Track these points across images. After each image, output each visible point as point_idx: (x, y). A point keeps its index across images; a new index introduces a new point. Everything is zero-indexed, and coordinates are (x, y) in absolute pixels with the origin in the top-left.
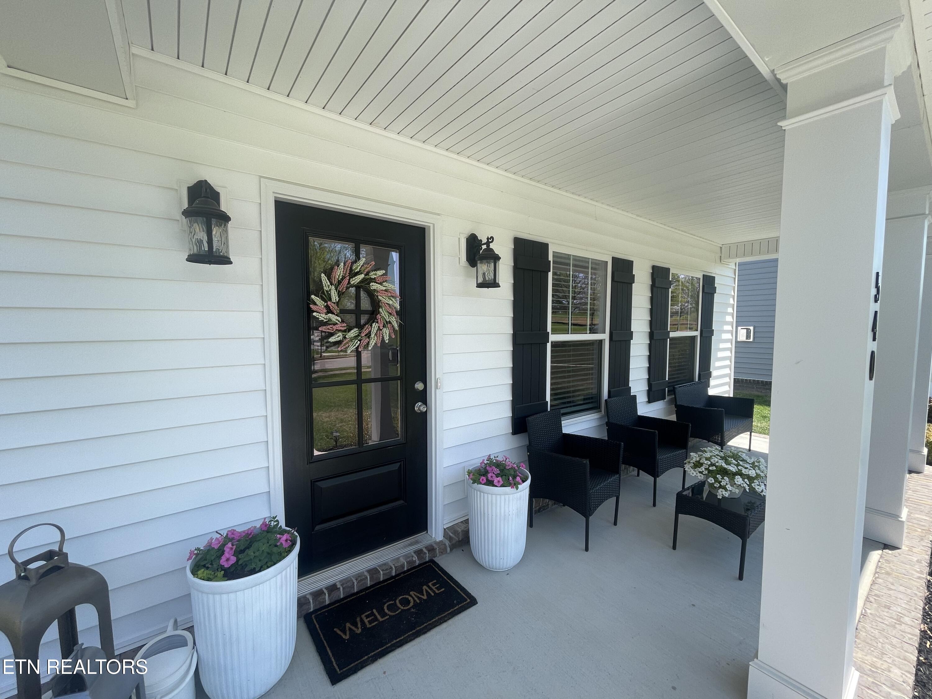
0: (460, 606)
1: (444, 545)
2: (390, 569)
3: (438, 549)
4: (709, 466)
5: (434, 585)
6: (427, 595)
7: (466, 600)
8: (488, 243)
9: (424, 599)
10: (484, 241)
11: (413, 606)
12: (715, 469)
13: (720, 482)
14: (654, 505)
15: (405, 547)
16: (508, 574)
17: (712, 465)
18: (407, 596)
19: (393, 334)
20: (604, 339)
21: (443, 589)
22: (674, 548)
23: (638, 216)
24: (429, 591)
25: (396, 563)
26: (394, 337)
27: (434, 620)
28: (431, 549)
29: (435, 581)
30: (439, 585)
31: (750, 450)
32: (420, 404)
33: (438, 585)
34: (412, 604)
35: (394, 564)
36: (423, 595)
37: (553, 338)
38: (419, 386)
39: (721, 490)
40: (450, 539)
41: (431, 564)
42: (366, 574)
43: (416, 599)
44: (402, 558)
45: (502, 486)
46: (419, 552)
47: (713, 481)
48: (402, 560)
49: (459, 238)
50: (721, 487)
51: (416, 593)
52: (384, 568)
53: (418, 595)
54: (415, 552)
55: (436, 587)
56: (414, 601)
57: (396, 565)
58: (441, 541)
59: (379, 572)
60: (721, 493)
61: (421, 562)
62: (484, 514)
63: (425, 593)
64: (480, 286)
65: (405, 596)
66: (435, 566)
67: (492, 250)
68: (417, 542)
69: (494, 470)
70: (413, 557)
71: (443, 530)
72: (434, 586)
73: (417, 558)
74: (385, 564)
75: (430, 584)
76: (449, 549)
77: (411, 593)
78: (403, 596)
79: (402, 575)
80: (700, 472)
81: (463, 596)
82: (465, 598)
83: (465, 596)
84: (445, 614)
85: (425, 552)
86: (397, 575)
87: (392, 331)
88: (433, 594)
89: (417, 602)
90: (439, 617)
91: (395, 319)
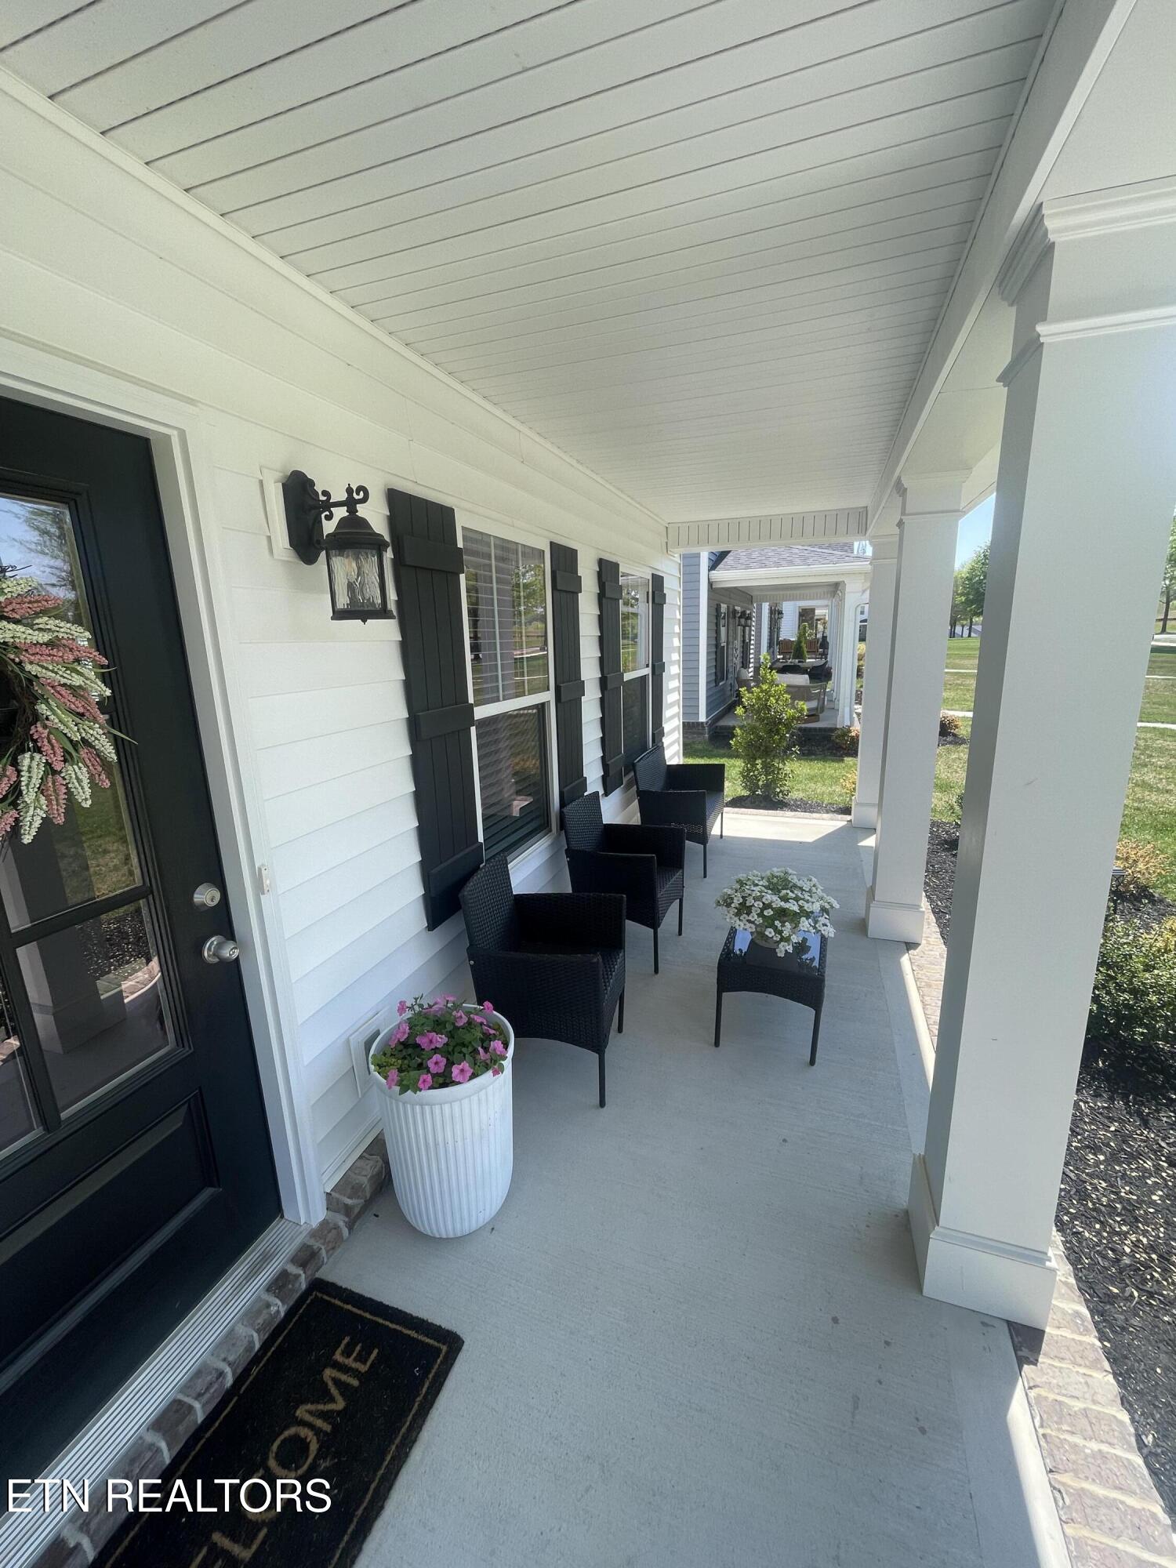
0: (431, 1376)
1: (333, 1231)
2: (217, 1379)
3: (323, 1247)
4: (762, 910)
5: (347, 1353)
6: (342, 1394)
7: (439, 1350)
8: (351, 503)
9: (339, 1413)
10: (339, 495)
11: (319, 1450)
12: (772, 913)
13: (780, 932)
14: (656, 971)
15: (239, 1288)
16: (493, 1229)
17: (767, 906)
18: (292, 1431)
19: (103, 776)
20: (549, 701)
21: (376, 1351)
22: (717, 1044)
23: (578, 461)
24: (344, 1377)
25: (229, 1351)
26: (107, 784)
27: (388, 1458)
28: (306, 1257)
29: (347, 1339)
30: (360, 1345)
31: (721, 836)
32: (215, 940)
33: (358, 1348)
34: (314, 1447)
35: (224, 1360)
36: (332, 1400)
37: (481, 713)
38: (206, 896)
39: (783, 943)
40: (347, 1210)
41: (319, 1295)
42: (150, 1438)
43: (319, 1423)
44: (240, 1325)
45: (474, 1076)
46: (279, 1284)
47: (773, 934)
48: (242, 1331)
49: (261, 482)
50: (782, 939)
51: (312, 1403)
52: (200, 1385)
53: (321, 1407)
54: (268, 1290)
55: (354, 1355)
56: (317, 1431)
57: (231, 1358)
58: (324, 1223)
59: (191, 1408)
60: (783, 949)
61: (291, 1303)
62: (436, 1145)
63: (334, 1391)
64: (339, 615)
65: (287, 1434)
66: (328, 1295)
67: (364, 523)
68: (266, 1258)
69: (434, 1041)
70: (268, 1306)
71: (324, 1196)
72: (348, 1356)
73: (280, 1303)
74: (198, 1374)
75: (338, 1356)
76: (345, 1232)
77: (298, 1413)
78: (282, 1437)
79: (255, 1371)
80: (749, 921)
81: (428, 1344)
82: (432, 1346)
83: (431, 1342)
84: (408, 1423)
85: (295, 1275)
86: (239, 1381)
87: (100, 769)
88: (355, 1383)
89: (326, 1433)
90: (397, 1441)
91: (101, 732)
